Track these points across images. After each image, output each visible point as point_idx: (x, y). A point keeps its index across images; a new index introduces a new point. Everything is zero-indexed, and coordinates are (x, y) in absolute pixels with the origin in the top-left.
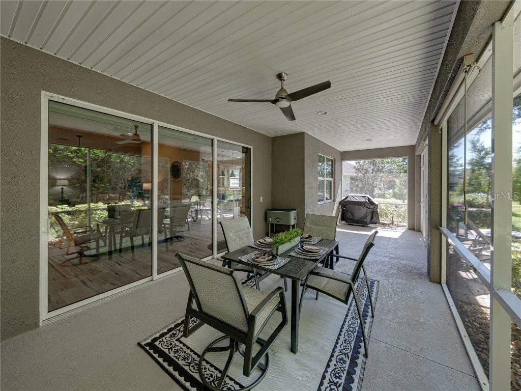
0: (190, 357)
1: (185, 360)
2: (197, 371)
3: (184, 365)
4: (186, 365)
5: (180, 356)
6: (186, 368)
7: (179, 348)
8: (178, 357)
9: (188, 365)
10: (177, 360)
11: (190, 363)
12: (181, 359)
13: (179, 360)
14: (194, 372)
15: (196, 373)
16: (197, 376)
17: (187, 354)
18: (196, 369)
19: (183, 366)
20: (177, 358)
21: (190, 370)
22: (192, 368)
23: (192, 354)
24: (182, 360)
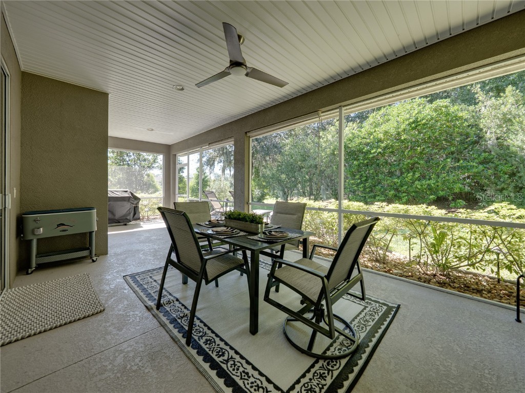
0: (318, 372)
1: (326, 377)
2: (338, 361)
3: (332, 376)
4: (332, 374)
5: (318, 384)
6: (336, 373)
7: (303, 388)
8: (320, 386)
9: (332, 372)
10: (326, 388)
11: (329, 370)
12: (323, 382)
13: (325, 385)
14: (340, 365)
15: (340, 363)
16: (344, 362)
17: (314, 376)
18: (335, 363)
19: (334, 378)
20: (323, 388)
21: (337, 369)
22: (335, 368)
23: (313, 370)
24: (325, 380)
